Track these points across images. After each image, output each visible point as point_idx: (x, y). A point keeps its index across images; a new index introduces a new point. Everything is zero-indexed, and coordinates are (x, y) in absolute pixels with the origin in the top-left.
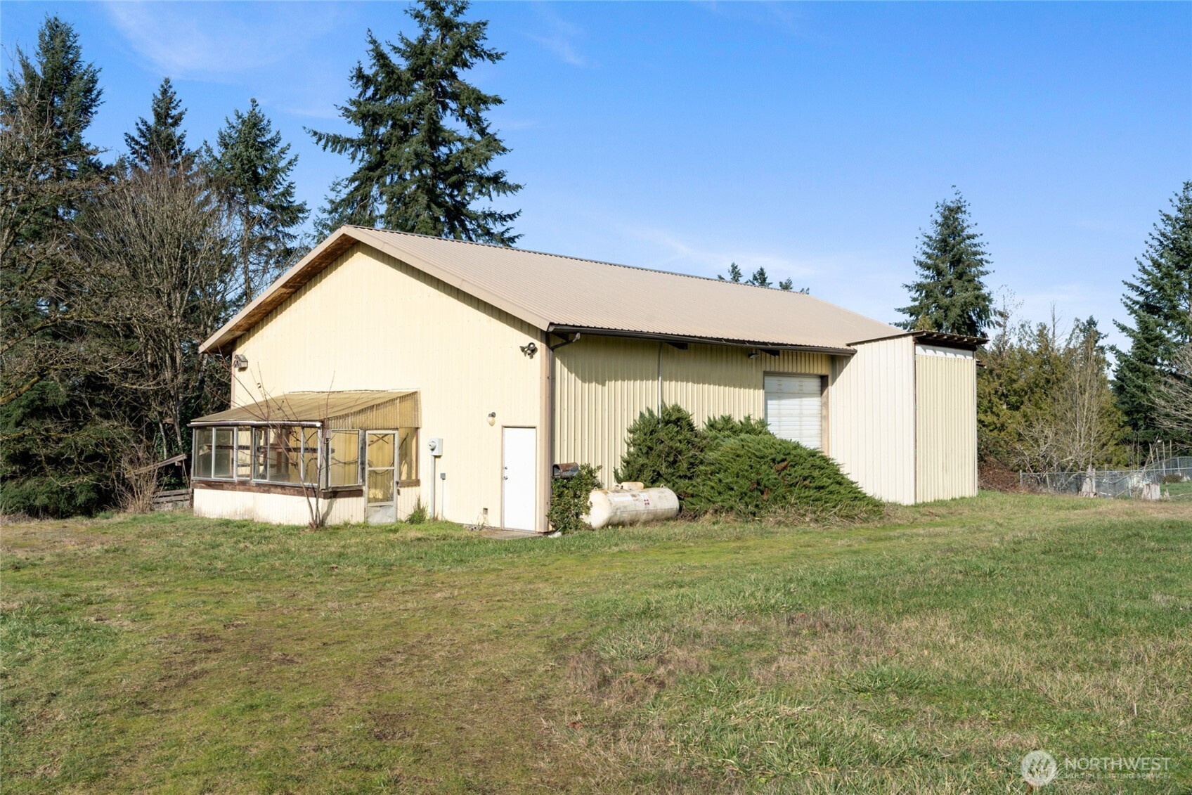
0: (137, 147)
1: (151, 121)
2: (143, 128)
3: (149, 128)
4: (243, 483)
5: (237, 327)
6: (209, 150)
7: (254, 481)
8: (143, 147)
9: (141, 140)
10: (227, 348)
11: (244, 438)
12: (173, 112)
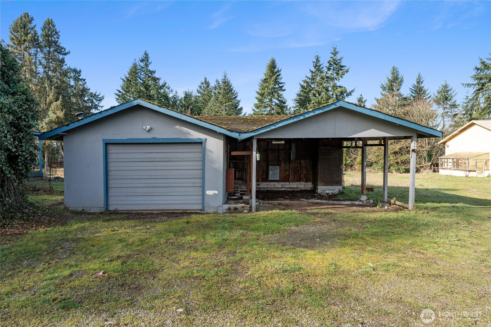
0: (412, 91)
1: (416, 84)
2: (414, 86)
3: (415, 86)
4: (450, 169)
5: (447, 139)
6: (434, 94)
7: (453, 168)
8: (413, 90)
9: (413, 89)
10: (444, 143)
11: (451, 160)
12: (421, 81)
